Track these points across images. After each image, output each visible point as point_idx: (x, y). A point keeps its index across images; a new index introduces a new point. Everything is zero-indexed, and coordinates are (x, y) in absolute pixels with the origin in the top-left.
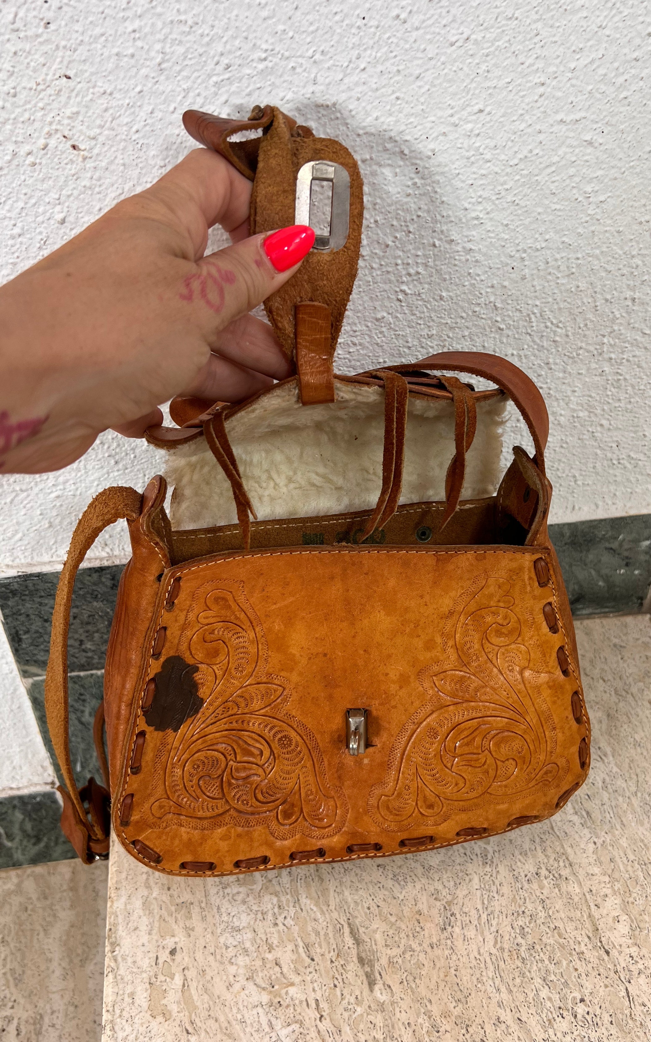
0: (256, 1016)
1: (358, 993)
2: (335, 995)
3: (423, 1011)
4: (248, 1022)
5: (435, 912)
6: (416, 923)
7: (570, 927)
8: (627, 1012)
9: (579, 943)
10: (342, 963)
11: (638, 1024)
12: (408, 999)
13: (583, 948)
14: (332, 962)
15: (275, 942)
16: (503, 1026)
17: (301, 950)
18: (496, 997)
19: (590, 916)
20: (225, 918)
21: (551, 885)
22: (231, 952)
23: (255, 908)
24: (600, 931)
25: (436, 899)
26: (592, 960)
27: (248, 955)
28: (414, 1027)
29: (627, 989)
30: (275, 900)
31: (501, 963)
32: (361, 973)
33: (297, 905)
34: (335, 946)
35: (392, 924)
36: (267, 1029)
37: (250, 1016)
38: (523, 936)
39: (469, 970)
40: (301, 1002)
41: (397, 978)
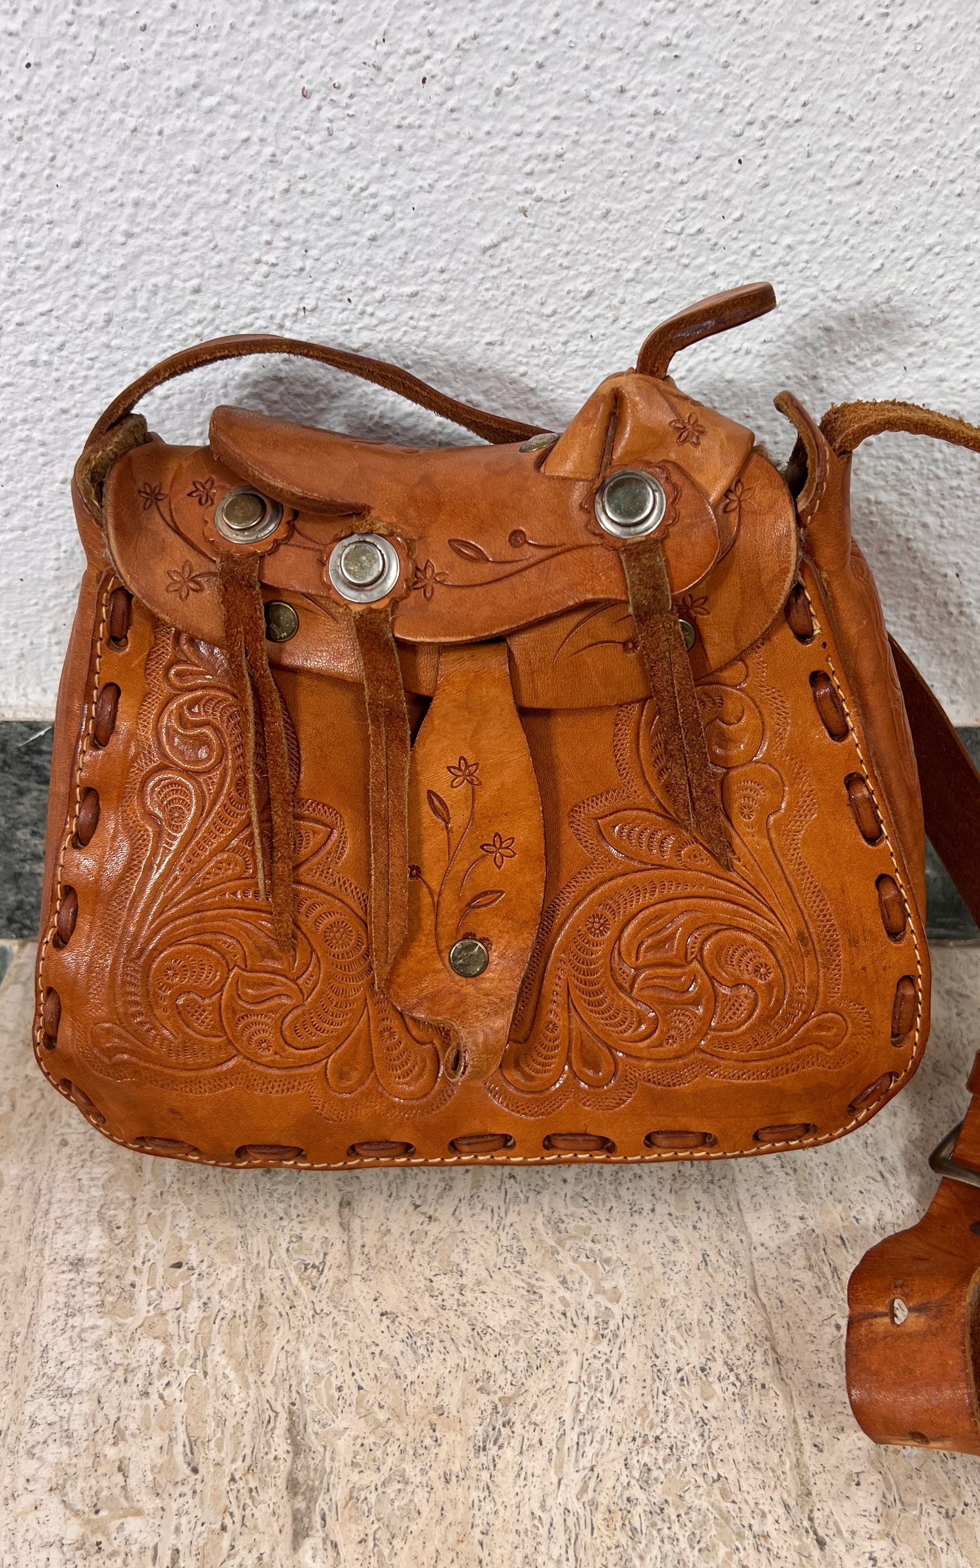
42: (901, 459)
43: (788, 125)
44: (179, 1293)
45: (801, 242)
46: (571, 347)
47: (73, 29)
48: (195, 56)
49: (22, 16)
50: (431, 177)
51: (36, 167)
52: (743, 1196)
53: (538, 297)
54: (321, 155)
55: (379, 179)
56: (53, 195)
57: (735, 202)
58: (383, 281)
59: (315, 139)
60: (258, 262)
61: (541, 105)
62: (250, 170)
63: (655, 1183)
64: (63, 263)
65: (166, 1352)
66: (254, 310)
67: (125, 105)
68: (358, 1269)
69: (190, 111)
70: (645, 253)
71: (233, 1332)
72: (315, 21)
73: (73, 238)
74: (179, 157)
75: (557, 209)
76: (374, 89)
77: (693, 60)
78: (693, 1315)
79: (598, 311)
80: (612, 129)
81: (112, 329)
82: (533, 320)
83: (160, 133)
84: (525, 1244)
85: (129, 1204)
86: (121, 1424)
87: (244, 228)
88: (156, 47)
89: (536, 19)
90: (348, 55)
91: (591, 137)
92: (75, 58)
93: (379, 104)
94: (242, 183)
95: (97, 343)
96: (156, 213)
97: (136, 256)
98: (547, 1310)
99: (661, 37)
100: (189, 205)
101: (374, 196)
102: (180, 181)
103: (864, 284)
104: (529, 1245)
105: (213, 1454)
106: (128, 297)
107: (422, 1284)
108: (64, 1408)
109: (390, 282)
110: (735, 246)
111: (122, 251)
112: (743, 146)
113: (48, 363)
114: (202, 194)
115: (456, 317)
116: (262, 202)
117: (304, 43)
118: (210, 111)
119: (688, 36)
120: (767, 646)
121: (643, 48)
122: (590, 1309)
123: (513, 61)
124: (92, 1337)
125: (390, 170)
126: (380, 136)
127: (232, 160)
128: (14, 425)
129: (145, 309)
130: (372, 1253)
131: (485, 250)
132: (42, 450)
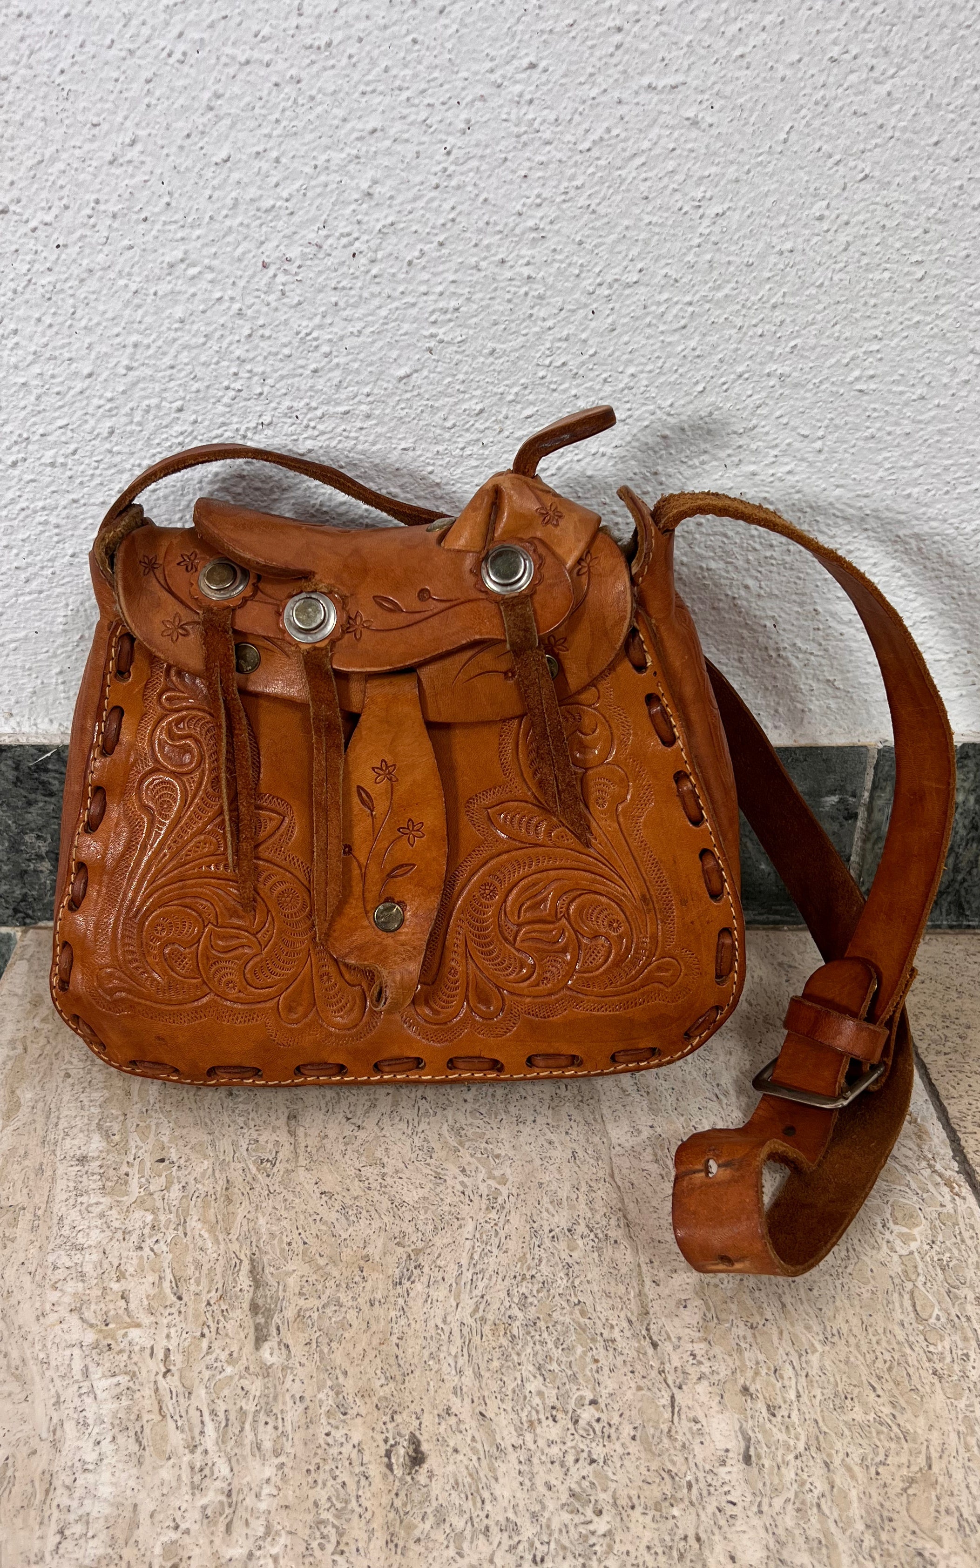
0: (68, 1357)
1: (235, 1348)
2: (198, 1347)
3: (329, 1383)
4: (53, 1363)
5: (391, 1260)
6: (357, 1271)
7: (603, 1305)
8: (665, 1427)
9: (612, 1327)
10: (224, 1307)
11: (678, 1445)
12: (310, 1367)
13: (616, 1333)
14: (209, 1304)
15: (131, 1270)
16: (453, 1420)
17: (166, 1285)
18: (453, 1380)
19: (640, 1294)
20: (66, 1231)
21: (589, 1248)
22: (61, 1274)
23: (116, 1224)
24: (651, 1315)
25: (398, 1244)
26: (625, 1351)
27: (83, 1281)
28: (307, 1402)
29: (673, 1397)
30: (149, 1218)
31: (476, 1339)
32: (249, 1323)
33: (181, 1228)
34: (220, 1285)
35: (320, 1268)
36: (78, 1376)
37: (58, 1357)
38: (523, 1305)
39: (421, 1341)
40: (143, 1349)
41: (303, 1337)
42: (725, 535)
43: (628, 286)
44: (163, 1179)
45: (642, 372)
46: (468, 452)
47: (92, 221)
48: (183, 239)
49: (55, 211)
50: (359, 325)
51: (61, 319)
52: (606, 1111)
53: (441, 414)
54: (276, 309)
55: (320, 327)
56: (72, 340)
57: (590, 342)
58: (322, 403)
59: (271, 298)
60: (227, 388)
61: (442, 272)
62: (222, 321)
63: (536, 1102)
64: (78, 389)
65: (155, 1219)
66: (224, 424)
67: (129, 274)
68: (302, 1161)
69: (178, 278)
70: (523, 381)
71: (206, 1206)
72: (273, 214)
73: (86, 371)
74: (167, 312)
75: (455, 348)
76: (316, 262)
77: (556, 239)
78: (563, 1194)
79: (487, 424)
80: (496, 289)
81: (114, 439)
82: (438, 431)
83: (155, 294)
84: (432, 1144)
85: (122, 1118)
86: (122, 1268)
87: (217, 363)
88: (154, 232)
89: (438, 211)
90: (297, 237)
91: (480, 295)
92: (94, 241)
93: (320, 273)
94: (216, 329)
95: (103, 449)
96: (151, 352)
97: (134, 384)
98: (450, 1190)
99: (531, 223)
100: (176, 346)
101: (316, 339)
102: (169, 329)
103: (691, 402)
104: (436, 1146)
105: (193, 1288)
106: (126, 415)
107: (352, 1172)
108: (78, 1257)
109: (328, 403)
110: (592, 375)
111: (124, 380)
112: (595, 301)
113: (63, 465)
114: (186, 338)
115: (379, 429)
116: (231, 344)
117: (264, 229)
118: (193, 278)
119: (551, 223)
120: (613, 675)
121: (518, 231)
122: (483, 1189)
123: (421, 241)
124: (97, 1210)
125: (328, 320)
126: (321, 295)
127: (208, 314)
128: (35, 512)
129: (140, 424)
130: (314, 1151)
131: (401, 379)
132: (56, 531)
